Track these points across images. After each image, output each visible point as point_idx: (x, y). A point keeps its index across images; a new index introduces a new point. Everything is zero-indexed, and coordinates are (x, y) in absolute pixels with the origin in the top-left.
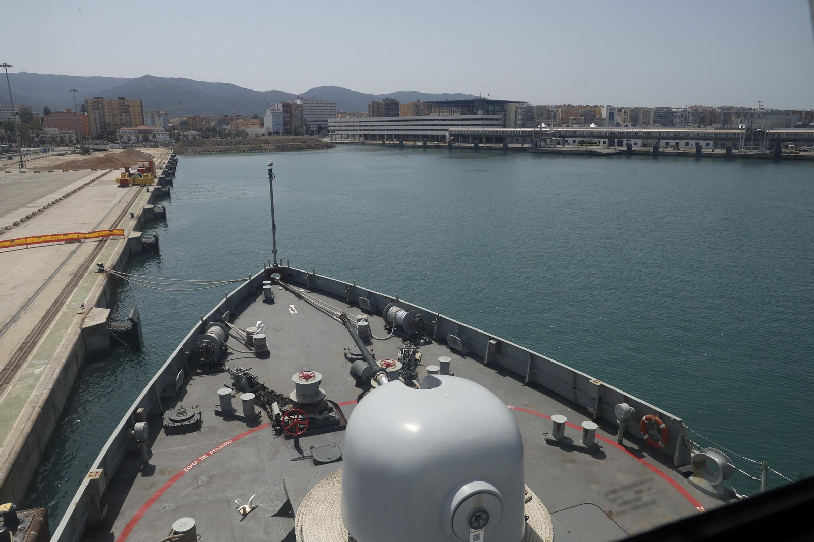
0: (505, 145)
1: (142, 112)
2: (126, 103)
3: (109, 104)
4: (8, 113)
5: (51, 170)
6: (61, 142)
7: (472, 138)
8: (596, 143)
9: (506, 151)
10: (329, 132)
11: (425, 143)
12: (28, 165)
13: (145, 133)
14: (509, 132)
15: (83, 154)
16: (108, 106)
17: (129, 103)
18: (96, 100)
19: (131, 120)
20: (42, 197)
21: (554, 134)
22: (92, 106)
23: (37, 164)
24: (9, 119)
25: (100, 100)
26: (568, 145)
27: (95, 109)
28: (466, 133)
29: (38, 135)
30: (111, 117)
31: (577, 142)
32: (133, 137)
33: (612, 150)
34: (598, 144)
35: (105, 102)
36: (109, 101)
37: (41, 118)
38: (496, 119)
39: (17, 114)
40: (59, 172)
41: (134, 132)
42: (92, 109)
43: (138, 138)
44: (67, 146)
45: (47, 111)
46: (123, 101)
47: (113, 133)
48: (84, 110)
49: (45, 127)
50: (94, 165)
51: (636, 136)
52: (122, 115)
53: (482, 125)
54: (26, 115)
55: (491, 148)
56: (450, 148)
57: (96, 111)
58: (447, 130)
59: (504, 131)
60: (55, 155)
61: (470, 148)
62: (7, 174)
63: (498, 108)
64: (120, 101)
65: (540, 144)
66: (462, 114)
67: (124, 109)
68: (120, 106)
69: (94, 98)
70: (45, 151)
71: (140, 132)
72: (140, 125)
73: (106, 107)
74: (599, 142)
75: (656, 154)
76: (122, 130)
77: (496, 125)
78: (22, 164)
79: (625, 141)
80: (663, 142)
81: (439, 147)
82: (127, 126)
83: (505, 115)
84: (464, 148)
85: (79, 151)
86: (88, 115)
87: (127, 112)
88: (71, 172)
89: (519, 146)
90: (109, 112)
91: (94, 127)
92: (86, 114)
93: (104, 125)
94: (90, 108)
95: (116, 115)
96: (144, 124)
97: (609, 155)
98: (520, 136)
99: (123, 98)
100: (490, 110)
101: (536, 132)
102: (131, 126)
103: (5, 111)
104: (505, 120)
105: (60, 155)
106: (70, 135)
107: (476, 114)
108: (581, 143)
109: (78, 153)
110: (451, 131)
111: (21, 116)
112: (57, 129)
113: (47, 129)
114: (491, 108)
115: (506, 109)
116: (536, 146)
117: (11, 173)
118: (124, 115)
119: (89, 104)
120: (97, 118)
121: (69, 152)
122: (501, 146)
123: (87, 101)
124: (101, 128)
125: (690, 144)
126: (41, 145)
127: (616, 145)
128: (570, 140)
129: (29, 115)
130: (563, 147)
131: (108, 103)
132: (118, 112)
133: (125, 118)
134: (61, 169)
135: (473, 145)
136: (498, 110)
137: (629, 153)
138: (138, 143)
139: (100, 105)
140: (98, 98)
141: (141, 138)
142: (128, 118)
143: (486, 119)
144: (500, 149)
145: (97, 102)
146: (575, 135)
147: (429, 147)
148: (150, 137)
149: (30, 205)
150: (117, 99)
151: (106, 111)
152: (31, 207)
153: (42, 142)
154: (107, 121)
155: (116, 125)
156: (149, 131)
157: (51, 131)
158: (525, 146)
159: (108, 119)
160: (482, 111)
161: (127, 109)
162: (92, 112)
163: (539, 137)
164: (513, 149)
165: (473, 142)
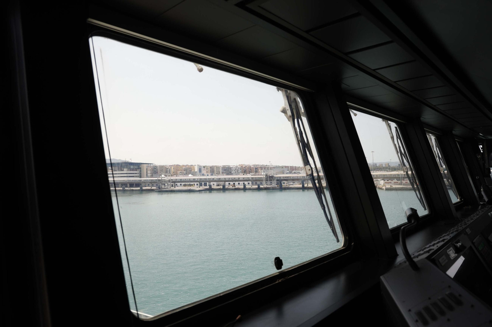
0: (141, 188)
7: (121, 184)
8: (192, 185)
9: (142, 191)
14: (143, 181)
21: (169, 181)
26: (178, 186)
28: (117, 181)
31: (182, 185)
33: (201, 188)
34: (194, 185)
38: (135, 173)
51: (213, 180)
53: (127, 177)
55: (133, 190)
59: (140, 180)
61: (120, 190)
63: (136, 167)
65: (162, 187)
66: (115, 171)
74: (194, 184)
75: (224, 189)
77: (135, 176)
79: (208, 183)
80: (227, 183)
83: (141, 171)
89: (149, 188)
97: (200, 191)
98: (150, 183)
100: (131, 168)
101: (159, 180)
104: (141, 174)
107: (123, 170)
108: (185, 185)
114: (132, 167)
115: (141, 168)
116: (159, 188)
122: (139, 188)
125: (240, 184)
127: (203, 185)
128: (179, 184)
130: (175, 188)
135: (122, 189)
136: (136, 168)
137: (211, 190)
143: (129, 174)
144: (138, 190)
146: (181, 181)
158: (153, 188)
160: (127, 169)
163: (161, 183)
164: (146, 190)
165: (122, 187)
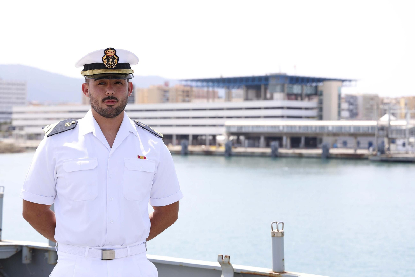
0: (326, 149)
7: (266, 139)
9: (328, 159)
10: (14, 128)
11: (185, 147)
14: (328, 129)
28: (256, 130)
38: (307, 109)
53: (282, 117)
55: (300, 156)
56: (228, 154)
58: (222, 126)
59: (322, 128)
61: (263, 155)
63: (308, 89)
65: (389, 149)
66: (247, 99)
77: (306, 117)
81: (208, 153)
83: (321, 102)
84: (252, 155)
89: (351, 151)
100: (296, 92)
101: (382, 128)
104: (321, 109)
107: (272, 98)
110: (228, 127)
114: (296, 89)
115: (322, 91)
116: (382, 151)
122: (319, 151)
135: (268, 151)
136: (309, 93)
143: (289, 108)
144: (318, 157)
147: (192, 153)
158: (359, 152)
160: (282, 94)
163: (387, 136)
164: (339, 156)
165: (268, 145)
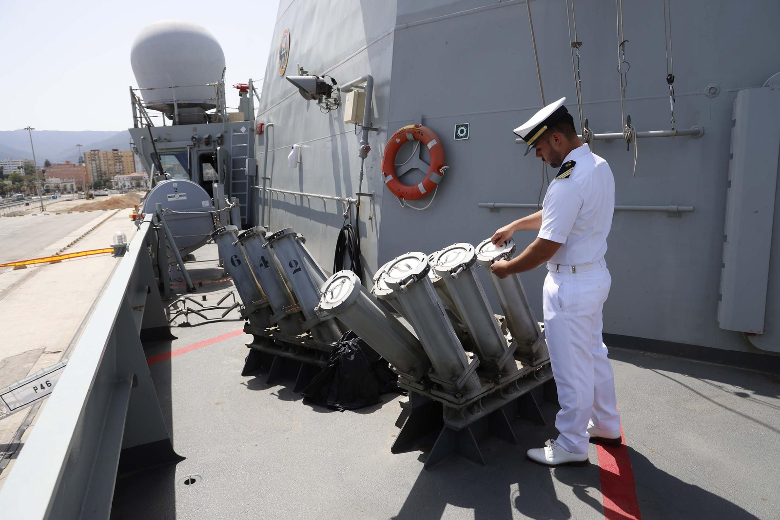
1: (134, 162)
2: (119, 154)
3: (105, 156)
4: (13, 167)
5: (70, 211)
6: (64, 191)
12: (48, 209)
13: (138, 179)
15: (88, 199)
16: (104, 157)
17: (122, 154)
18: (93, 152)
19: (124, 169)
20: (75, 230)
22: (89, 158)
23: (53, 208)
24: (15, 172)
25: (96, 152)
27: (93, 160)
29: (43, 185)
30: (106, 167)
32: (127, 184)
35: (101, 154)
36: (105, 153)
37: (43, 170)
39: (22, 167)
40: (76, 214)
41: (127, 179)
42: (89, 161)
43: (131, 184)
44: (69, 193)
45: (47, 164)
46: (116, 152)
47: (108, 180)
48: (81, 161)
49: (48, 178)
50: (105, 206)
52: (116, 165)
54: (29, 169)
57: (93, 162)
60: (64, 201)
62: (34, 216)
64: (115, 152)
67: (117, 159)
68: (115, 156)
69: (92, 151)
70: (54, 198)
71: (133, 179)
72: (132, 172)
73: (102, 159)
76: (117, 177)
78: (43, 209)
82: (121, 174)
85: (83, 196)
86: (86, 166)
87: (120, 162)
88: (86, 212)
90: (105, 163)
91: (92, 176)
92: (84, 165)
93: (100, 174)
94: (87, 159)
95: (110, 165)
96: (135, 172)
99: (117, 150)
102: (124, 174)
103: (11, 165)
105: (68, 200)
106: (72, 183)
109: (83, 198)
111: (25, 169)
112: (59, 179)
113: (50, 179)
117: (36, 215)
118: (118, 164)
119: (87, 156)
120: (94, 168)
121: (75, 198)
123: (85, 154)
124: (98, 177)
126: (46, 194)
129: (32, 167)
131: (103, 154)
132: (113, 162)
133: (118, 167)
134: (77, 211)
138: (132, 188)
139: (96, 157)
140: (95, 151)
141: (134, 184)
142: (121, 167)
145: (94, 154)
148: (142, 183)
149: (69, 235)
150: (111, 151)
151: (102, 161)
152: (71, 236)
153: (48, 191)
154: (103, 170)
155: (111, 173)
156: (141, 178)
157: (53, 181)
159: (104, 168)
161: (120, 159)
162: (89, 163)
